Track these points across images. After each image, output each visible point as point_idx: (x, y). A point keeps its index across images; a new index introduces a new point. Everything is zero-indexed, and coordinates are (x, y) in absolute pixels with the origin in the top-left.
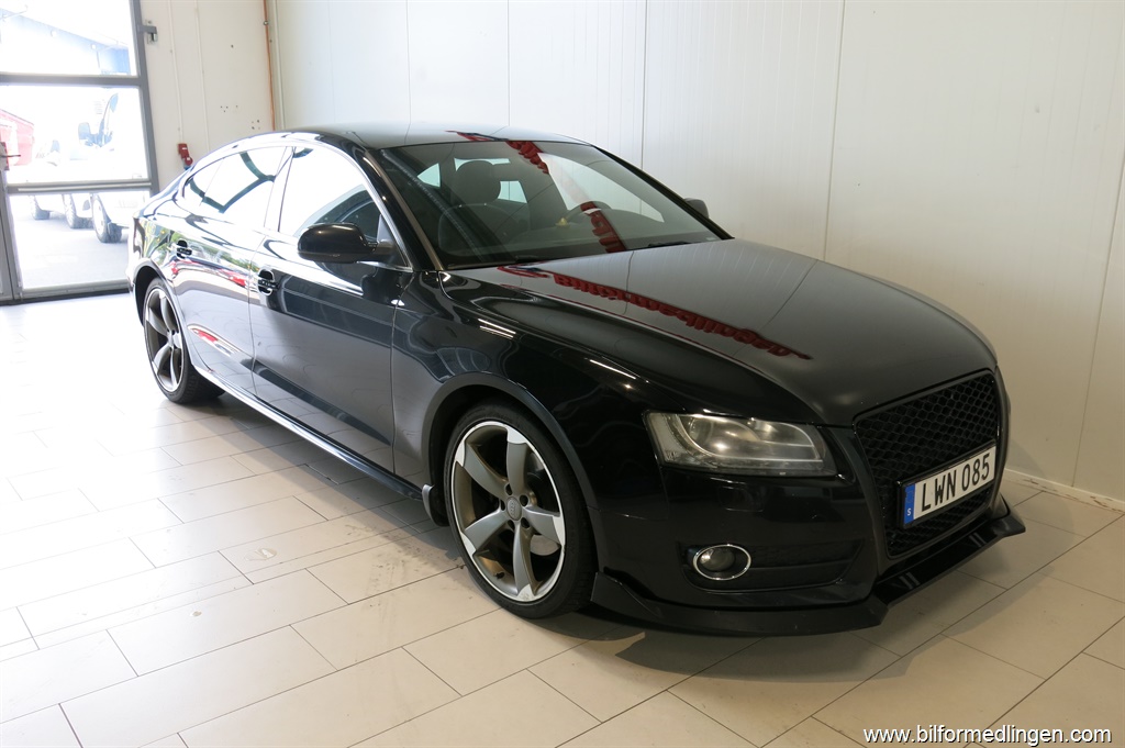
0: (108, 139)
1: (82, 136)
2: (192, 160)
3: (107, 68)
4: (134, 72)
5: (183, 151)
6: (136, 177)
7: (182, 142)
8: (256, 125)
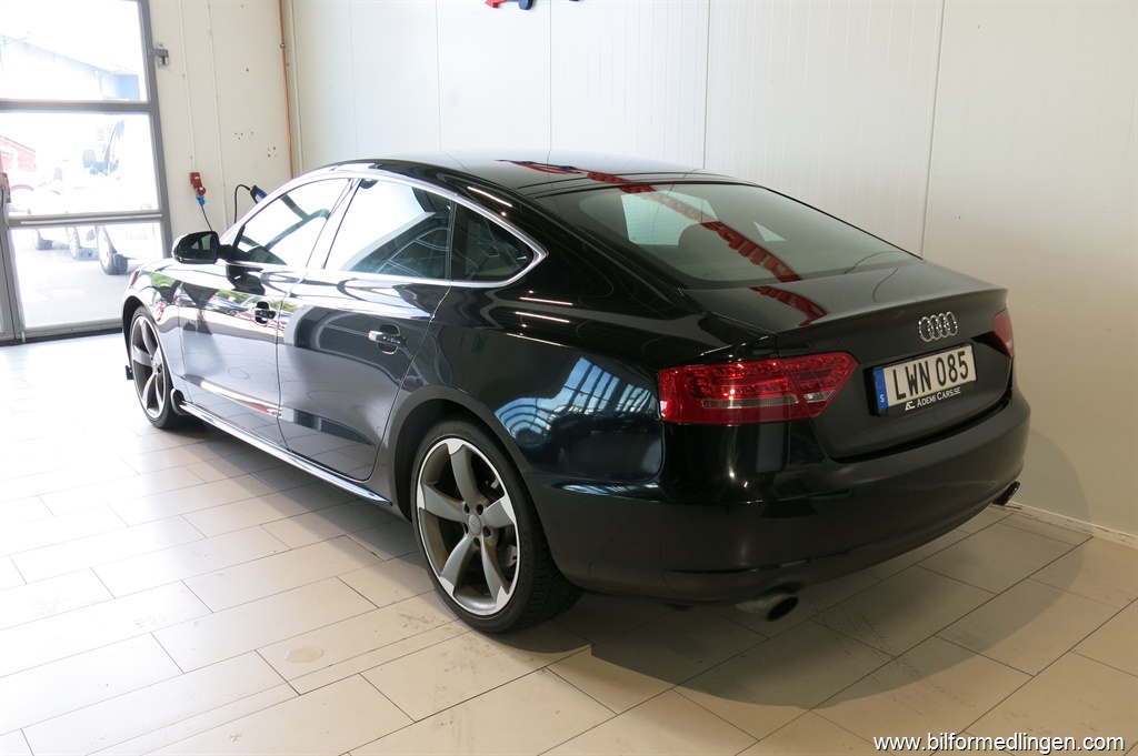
0: (114, 168)
1: (86, 165)
2: (204, 190)
3: (110, 93)
4: (143, 97)
5: (196, 181)
6: (145, 208)
7: (195, 171)
8: (272, 152)
